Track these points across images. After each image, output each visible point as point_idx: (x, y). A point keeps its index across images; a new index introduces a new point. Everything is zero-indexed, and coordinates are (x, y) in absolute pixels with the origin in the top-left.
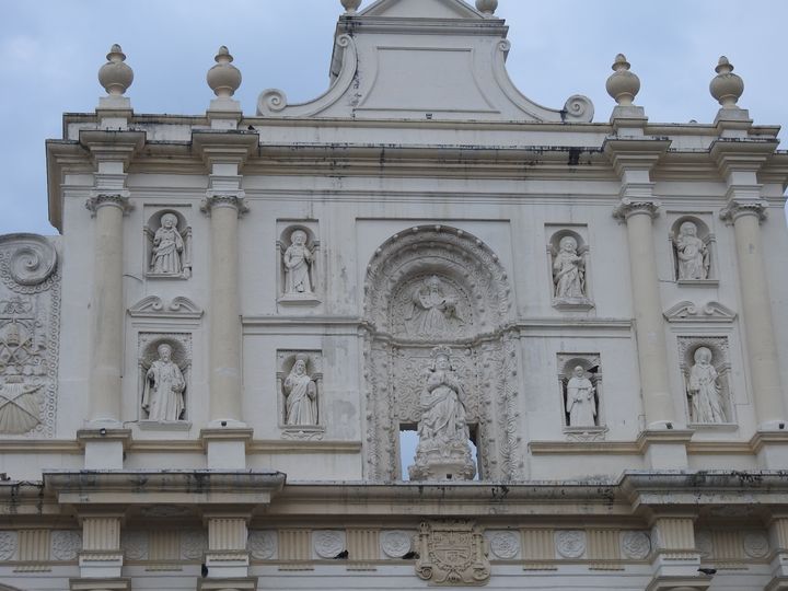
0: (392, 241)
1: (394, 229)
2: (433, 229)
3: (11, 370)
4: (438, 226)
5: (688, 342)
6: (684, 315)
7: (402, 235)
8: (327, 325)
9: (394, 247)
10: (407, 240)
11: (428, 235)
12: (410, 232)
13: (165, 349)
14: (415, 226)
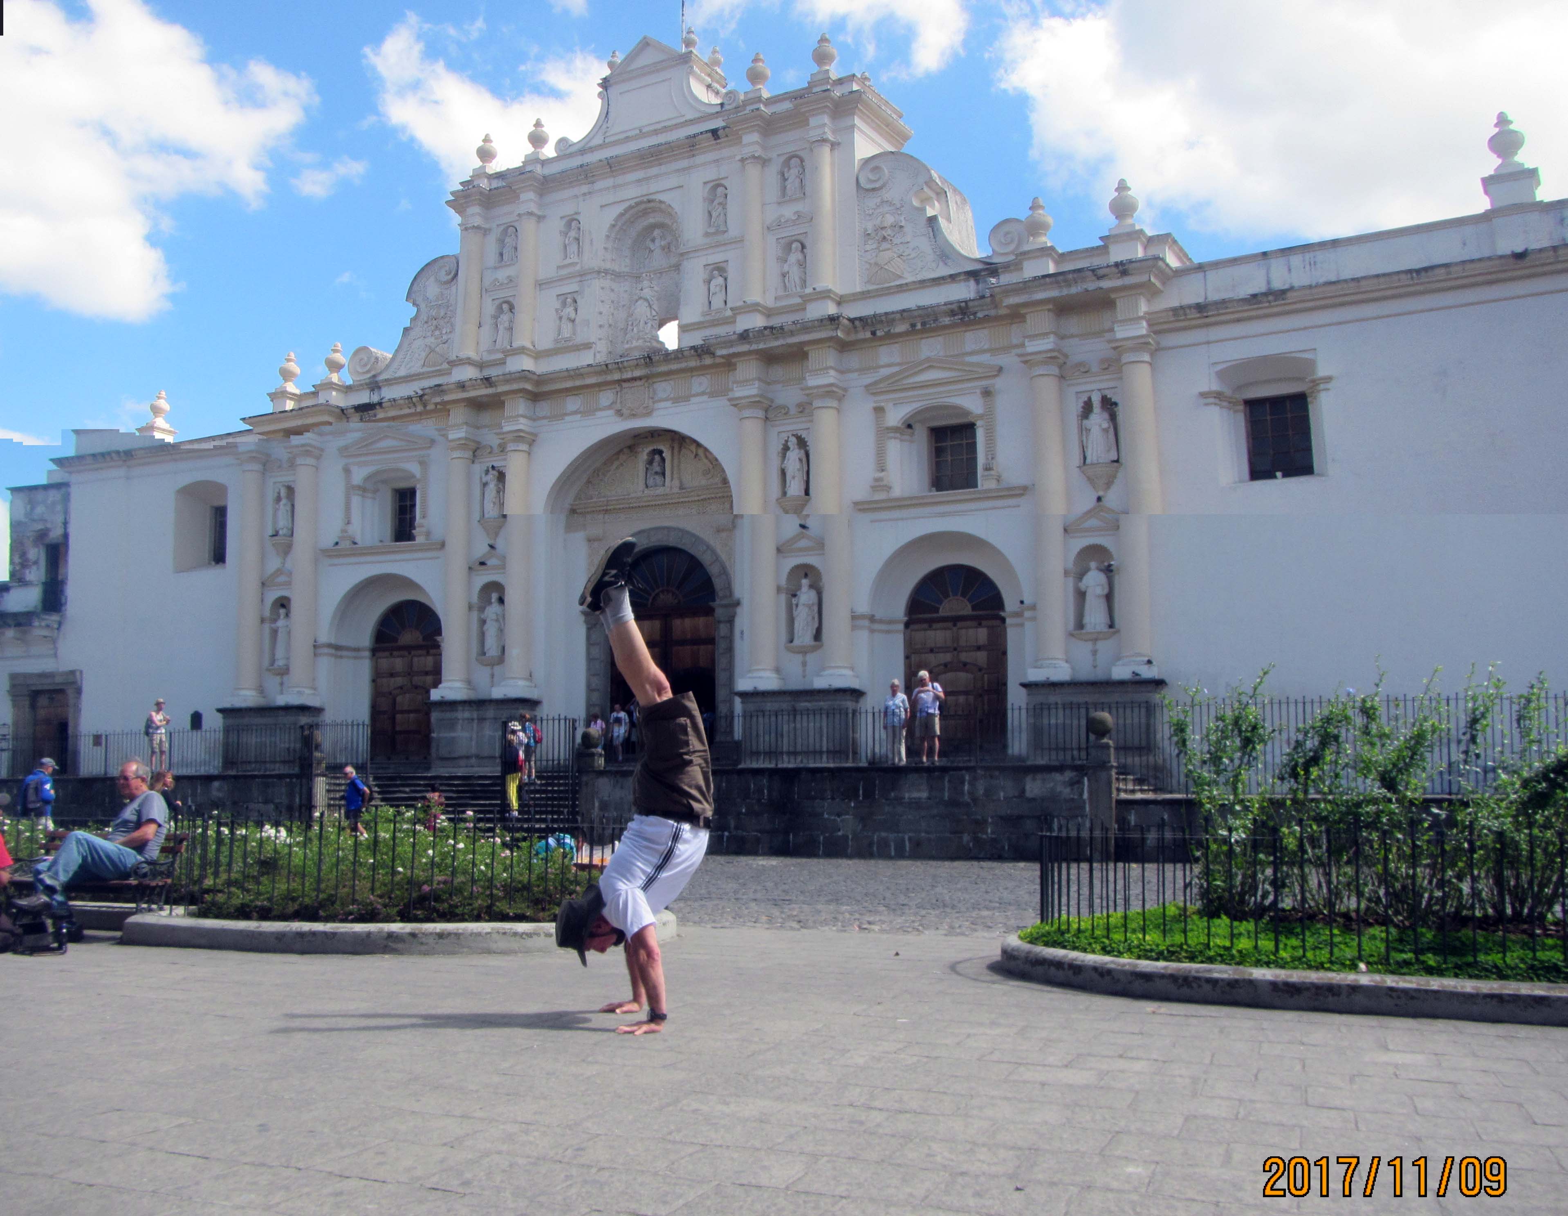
0: (621, 215)
1: (620, 209)
2: (642, 202)
3: (437, 333)
4: (645, 199)
5: (782, 241)
6: (779, 224)
7: (626, 211)
8: (581, 275)
9: (624, 218)
10: (631, 212)
11: (643, 206)
12: (631, 207)
13: (505, 307)
14: (632, 202)
